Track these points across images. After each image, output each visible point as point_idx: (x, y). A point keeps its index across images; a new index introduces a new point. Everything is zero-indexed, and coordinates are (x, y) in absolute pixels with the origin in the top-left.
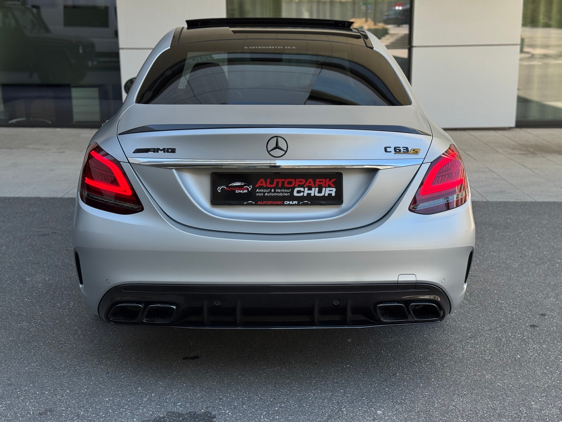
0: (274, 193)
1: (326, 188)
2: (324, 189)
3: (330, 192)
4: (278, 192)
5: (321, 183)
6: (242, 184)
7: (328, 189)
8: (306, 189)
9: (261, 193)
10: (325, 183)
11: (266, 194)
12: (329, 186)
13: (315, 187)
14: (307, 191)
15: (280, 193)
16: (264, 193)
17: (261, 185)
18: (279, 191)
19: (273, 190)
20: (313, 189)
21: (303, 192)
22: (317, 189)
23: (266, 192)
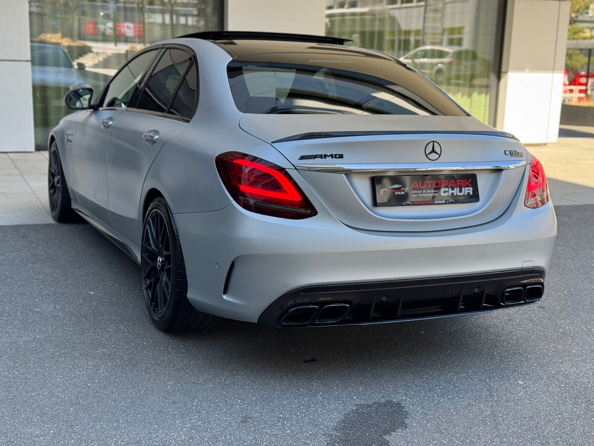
0: (425, 193)
1: (465, 187)
2: (463, 189)
3: (469, 191)
4: (428, 193)
5: (460, 184)
6: (400, 186)
7: (467, 189)
8: (450, 189)
9: (415, 194)
10: (464, 183)
11: (419, 195)
12: (468, 186)
13: (457, 187)
14: (451, 191)
15: (430, 193)
16: (418, 194)
17: (415, 186)
18: (429, 191)
19: (424, 191)
20: (455, 189)
21: (448, 192)
22: (458, 189)
23: (419, 193)
